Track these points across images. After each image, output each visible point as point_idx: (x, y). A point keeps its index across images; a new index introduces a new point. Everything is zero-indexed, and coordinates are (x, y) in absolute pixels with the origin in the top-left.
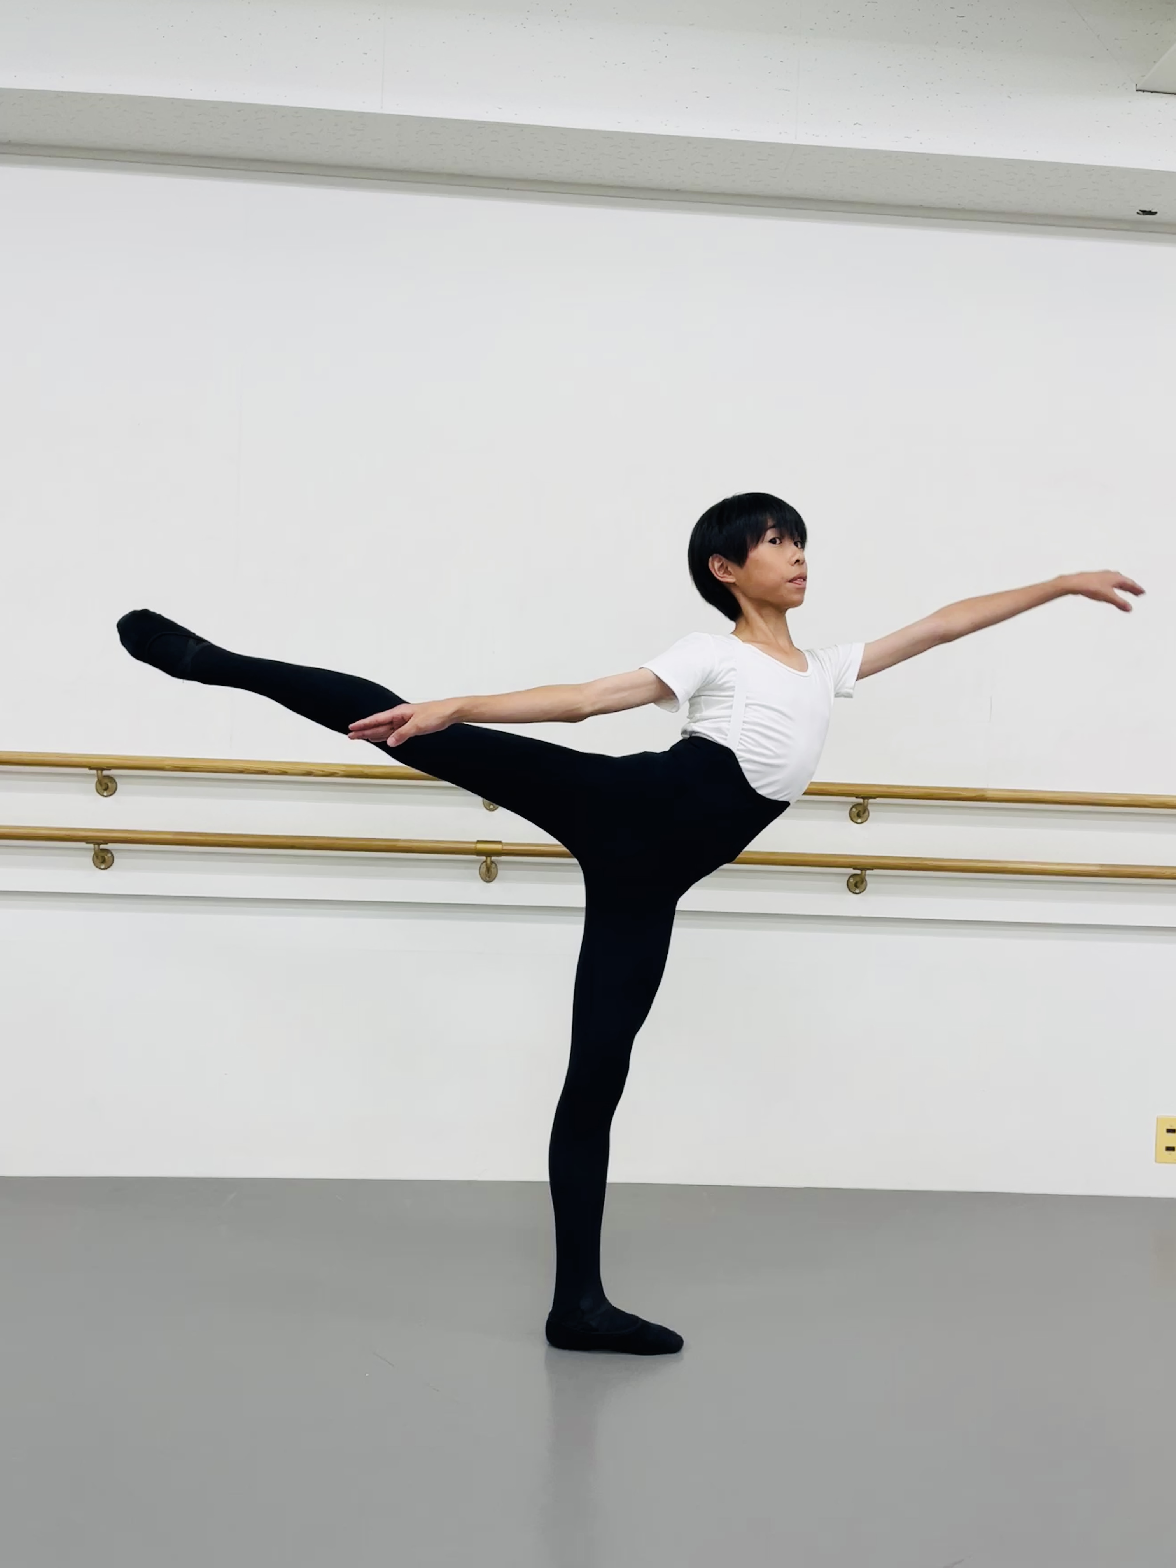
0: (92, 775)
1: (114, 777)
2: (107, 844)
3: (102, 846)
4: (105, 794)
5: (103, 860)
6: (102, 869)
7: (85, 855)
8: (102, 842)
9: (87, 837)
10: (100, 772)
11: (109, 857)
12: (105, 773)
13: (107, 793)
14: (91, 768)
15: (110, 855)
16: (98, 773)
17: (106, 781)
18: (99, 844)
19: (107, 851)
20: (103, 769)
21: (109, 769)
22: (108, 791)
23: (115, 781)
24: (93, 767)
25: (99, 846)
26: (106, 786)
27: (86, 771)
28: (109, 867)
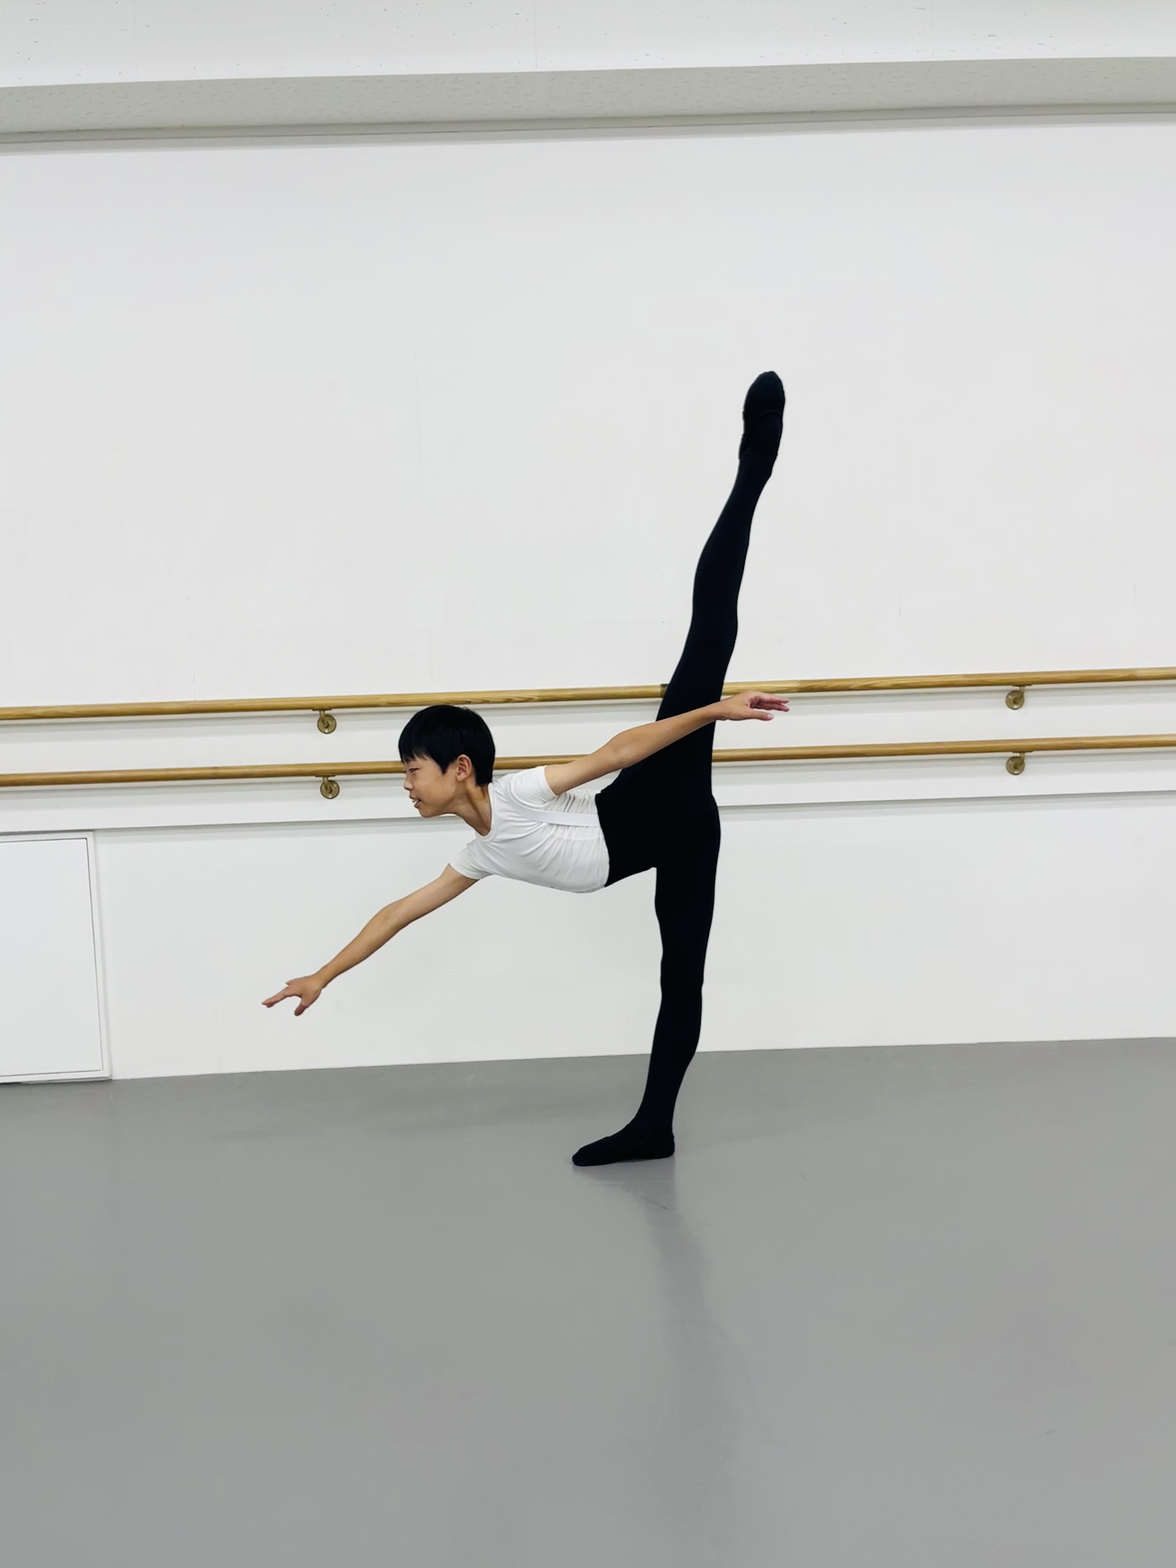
0: (315, 715)
1: (332, 715)
2: (334, 776)
3: (330, 778)
4: (326, 731)
5: (330, 790)
6: (330, 798)
7: (314, 786)
8: (330, 774)
9: (316, 771)
10: (322, 712)
11: (335, 788)
12: (327, 712)
13: (328, 730)
14: (314, 710)
15: (335, 786)
16: (320, 714)
17: (327, 719)
18: (328, 776)
19: (332, 782)
20: (324, 710)
21: (330, 709)
22: (329, 728)
23: (334, 719)
24: (316, 708)
25: (327, 779)
26: (327, 724)
27: (310, 712)
28: (335, 797)
